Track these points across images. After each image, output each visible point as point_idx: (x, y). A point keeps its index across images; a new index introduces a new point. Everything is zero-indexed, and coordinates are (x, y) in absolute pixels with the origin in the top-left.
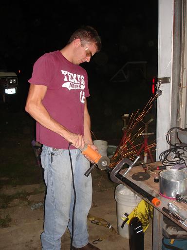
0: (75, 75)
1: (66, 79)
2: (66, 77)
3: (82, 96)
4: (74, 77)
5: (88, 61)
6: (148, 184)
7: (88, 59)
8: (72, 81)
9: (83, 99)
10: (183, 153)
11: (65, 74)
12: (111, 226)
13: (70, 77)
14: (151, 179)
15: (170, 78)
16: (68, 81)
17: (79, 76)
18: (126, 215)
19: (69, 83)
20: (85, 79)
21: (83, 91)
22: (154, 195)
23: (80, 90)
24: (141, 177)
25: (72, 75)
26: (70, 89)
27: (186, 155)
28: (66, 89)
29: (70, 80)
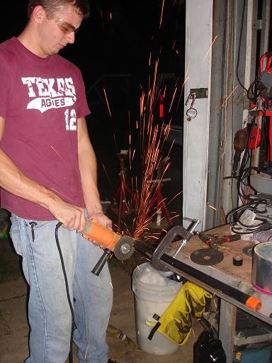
0: (52, 81)
1: (32, 94)
2: (31, 90)
3: (70, 118)
4: (50, 86)
5: (72, 41)
6: (224, 269)
7: (71, 38)
8: (46, 93)
9: (72, 123)
10: (265, 211)
11: (29, 84)
12: (124, 337)
13: (40, 86)
14: (228, 261)
15: (207, 89)
16: (37, 96)
17: (60, 81)
18: (156, 317)
19: (40, 99)
20: (75, 84)
21: (70, 108)
22: (243, 290)
23: (64, 109)
24: (207, 258)
25: (45, 81)
26: (43, 110)
27: (268, 214)
28: (35, 111)
29: (41, 93)
